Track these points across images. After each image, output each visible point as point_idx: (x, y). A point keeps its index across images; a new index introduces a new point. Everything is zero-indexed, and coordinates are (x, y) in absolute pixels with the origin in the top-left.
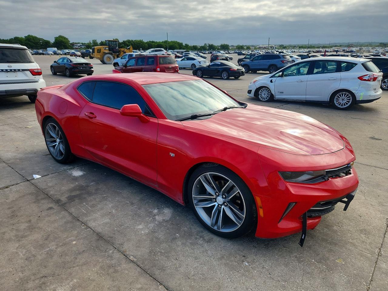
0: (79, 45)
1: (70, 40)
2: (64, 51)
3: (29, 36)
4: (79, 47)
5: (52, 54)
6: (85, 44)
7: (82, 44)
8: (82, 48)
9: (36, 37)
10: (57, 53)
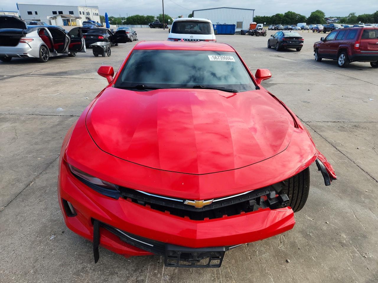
0: (333, 19)
1: (325, 14)
2: (312, 26)
3: (289, 12)
4: (333, 22)
5: (299, 30)
6: (339, 18)
7: (337, 18)
8: (335, 22)
9: (294, 13)
10: (304, 28)
